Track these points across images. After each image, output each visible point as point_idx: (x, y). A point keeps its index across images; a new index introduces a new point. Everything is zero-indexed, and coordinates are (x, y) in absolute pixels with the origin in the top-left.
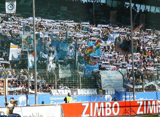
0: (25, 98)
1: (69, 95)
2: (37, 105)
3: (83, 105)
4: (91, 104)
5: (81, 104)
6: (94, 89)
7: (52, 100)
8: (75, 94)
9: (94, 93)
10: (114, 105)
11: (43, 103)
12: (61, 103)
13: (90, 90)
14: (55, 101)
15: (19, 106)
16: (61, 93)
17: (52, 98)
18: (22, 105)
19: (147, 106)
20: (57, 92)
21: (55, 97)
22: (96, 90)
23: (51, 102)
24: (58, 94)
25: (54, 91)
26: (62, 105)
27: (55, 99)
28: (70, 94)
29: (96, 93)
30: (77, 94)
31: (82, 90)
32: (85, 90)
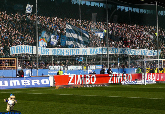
0: (30, 71)
1: (60, 70)
2: (38, 76)
3: (69, 76)
4: (76, 76)
5: (68, 76)
6: (79, 66)
7: (49, 73)
8: (66, 69)
9: (80, 69)
10: (92, 76)
11: (43, 75)
12: (54, 75)
13: (77, 66)
14: (51, 74)
15: (26, 76)
16: (56, 68)
17: (49, 72)
18: (28, 76)
19: (116, 76)
20: (53, 68)
21: (52, 71)
22: (81, 66)
23: (49, 74)
24: (54, 69)
25: (51, 67)
26: (54, 76)
27: (52, 72)
28: (62, 69)
29: (81, 69)
30: (67, 69)
31: (71, 66)
32: (73, 66)
